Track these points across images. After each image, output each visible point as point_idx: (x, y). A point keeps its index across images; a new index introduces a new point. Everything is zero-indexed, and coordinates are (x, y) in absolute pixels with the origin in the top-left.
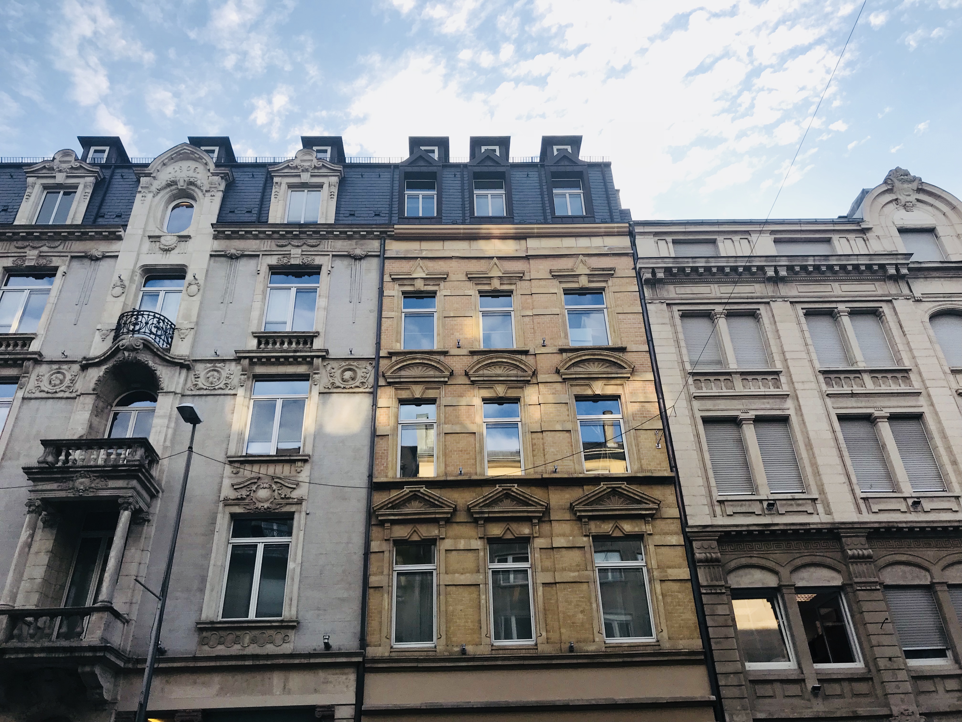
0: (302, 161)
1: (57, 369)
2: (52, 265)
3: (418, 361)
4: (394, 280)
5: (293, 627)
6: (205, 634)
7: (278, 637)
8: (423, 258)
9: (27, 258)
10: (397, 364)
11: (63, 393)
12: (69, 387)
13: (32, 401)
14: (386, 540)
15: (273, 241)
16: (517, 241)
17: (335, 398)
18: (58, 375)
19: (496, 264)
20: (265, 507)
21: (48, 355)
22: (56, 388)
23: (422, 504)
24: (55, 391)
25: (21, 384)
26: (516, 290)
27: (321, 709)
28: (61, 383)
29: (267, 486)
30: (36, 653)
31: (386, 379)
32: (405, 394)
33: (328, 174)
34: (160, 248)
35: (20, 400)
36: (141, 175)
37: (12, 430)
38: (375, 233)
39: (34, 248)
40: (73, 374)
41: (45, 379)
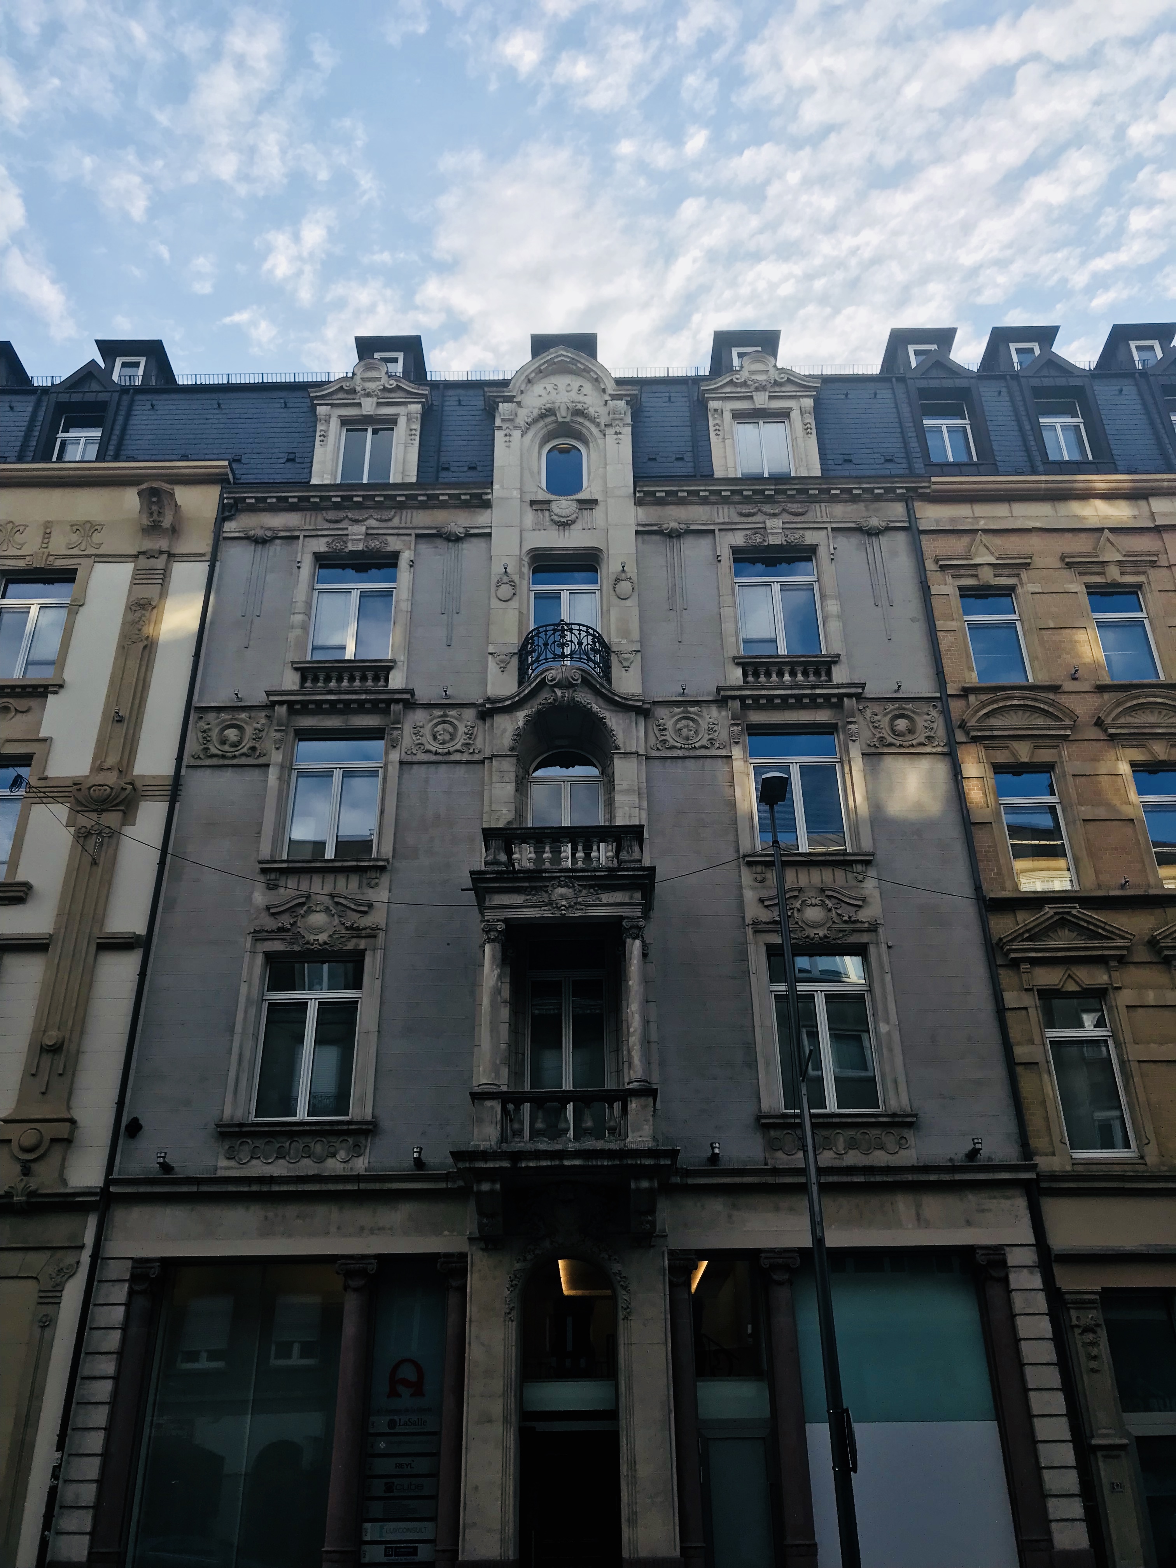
0: (752, 372)
1: (441, 716)
2: (389, 549)
3: (1016, 702)
4: (943, 568)
5: (910, 1125)
6: (773, 1133)
7: (890, 1141)
8: (986, 531)
9: (350, 537)
10: (984, 707)
11: (459, 754)
12: (467, 745)
13: (415, 767)
14: (1027, 990)
15: (731, 507)
16: (1134, 502)
17: (888, 761)
18: (446, 726)
19: (1108, 540)
20: (821, 934)
21: (423, 694)
22: (447, 746)
23: (1075, 934)
24: (446, 750)
25: (392, 740)
26: (1149, 583)
27: (983, 1252)
28: (452, 739)
29: (817, 901)
30: (567, 1159)
31: (967, 734)
32: (1002, 757)
33: (798, 394)
34: (552, 520)
35: (397, 765)
36: (498, 400)
37: (397, 815)
38: (898, 491)
39: (356, 521)
40: (469, 723)
41: (427, 731)
